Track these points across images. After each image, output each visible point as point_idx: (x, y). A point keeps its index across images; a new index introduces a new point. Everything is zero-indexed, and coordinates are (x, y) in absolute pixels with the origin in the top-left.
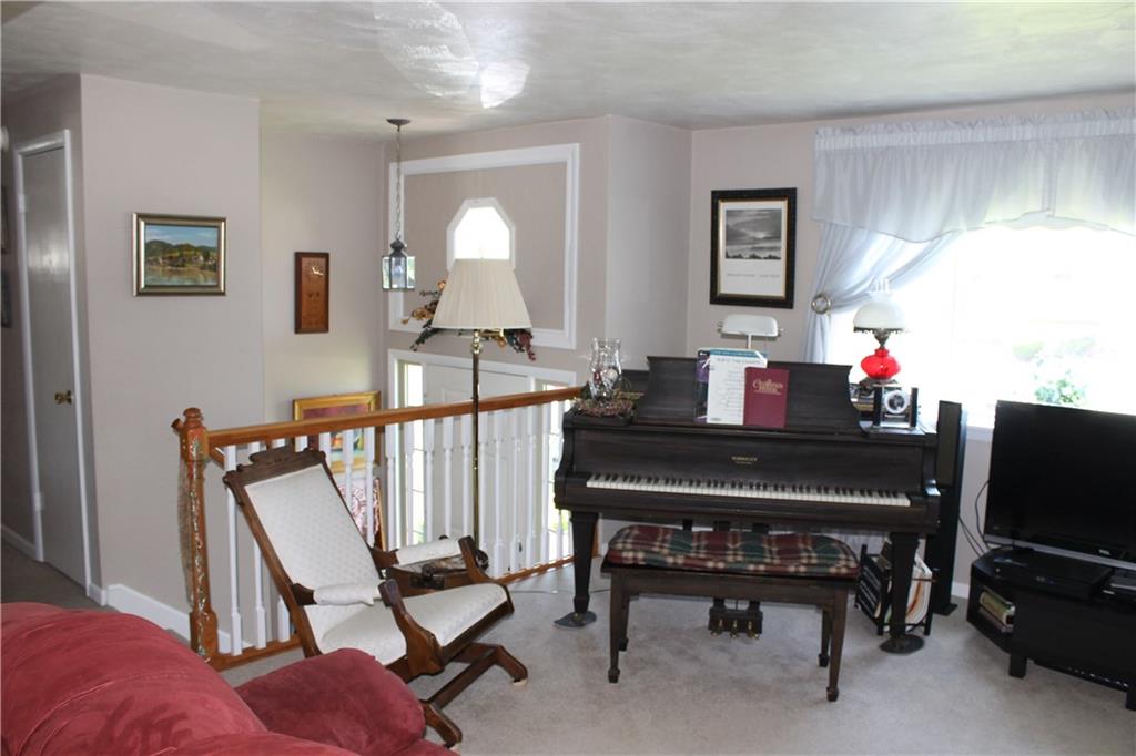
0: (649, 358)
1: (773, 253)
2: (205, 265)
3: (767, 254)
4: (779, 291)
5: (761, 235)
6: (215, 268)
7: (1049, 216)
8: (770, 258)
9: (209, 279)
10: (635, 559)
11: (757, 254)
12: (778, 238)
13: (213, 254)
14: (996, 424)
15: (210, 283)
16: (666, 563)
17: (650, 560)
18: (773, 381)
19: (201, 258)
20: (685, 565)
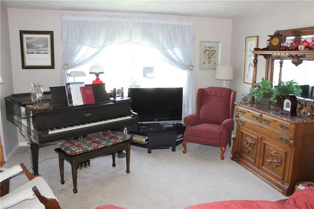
0: (50, 88)
1: (46, 52)
3: (43, 52)
4: (49, 63)
5: (41, 46)
7: (131, 42)
8: (45, 53)
10: (80, 152)
11: (39, 52)
12: (48, 47)
14: (128, 95)
16: (88, 150)
17: (84, 151)
18: (89, 90)
20: (93, 149)
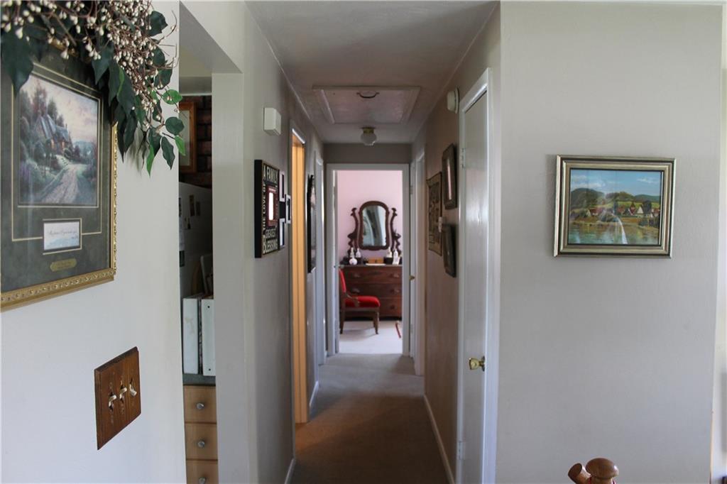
2: (644, 219)
6: (657, 223)
9: (649, 236)
13: (655, 205)
15: (650, 242)
19: (640, 211)
